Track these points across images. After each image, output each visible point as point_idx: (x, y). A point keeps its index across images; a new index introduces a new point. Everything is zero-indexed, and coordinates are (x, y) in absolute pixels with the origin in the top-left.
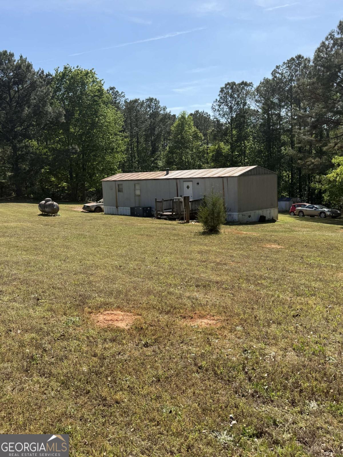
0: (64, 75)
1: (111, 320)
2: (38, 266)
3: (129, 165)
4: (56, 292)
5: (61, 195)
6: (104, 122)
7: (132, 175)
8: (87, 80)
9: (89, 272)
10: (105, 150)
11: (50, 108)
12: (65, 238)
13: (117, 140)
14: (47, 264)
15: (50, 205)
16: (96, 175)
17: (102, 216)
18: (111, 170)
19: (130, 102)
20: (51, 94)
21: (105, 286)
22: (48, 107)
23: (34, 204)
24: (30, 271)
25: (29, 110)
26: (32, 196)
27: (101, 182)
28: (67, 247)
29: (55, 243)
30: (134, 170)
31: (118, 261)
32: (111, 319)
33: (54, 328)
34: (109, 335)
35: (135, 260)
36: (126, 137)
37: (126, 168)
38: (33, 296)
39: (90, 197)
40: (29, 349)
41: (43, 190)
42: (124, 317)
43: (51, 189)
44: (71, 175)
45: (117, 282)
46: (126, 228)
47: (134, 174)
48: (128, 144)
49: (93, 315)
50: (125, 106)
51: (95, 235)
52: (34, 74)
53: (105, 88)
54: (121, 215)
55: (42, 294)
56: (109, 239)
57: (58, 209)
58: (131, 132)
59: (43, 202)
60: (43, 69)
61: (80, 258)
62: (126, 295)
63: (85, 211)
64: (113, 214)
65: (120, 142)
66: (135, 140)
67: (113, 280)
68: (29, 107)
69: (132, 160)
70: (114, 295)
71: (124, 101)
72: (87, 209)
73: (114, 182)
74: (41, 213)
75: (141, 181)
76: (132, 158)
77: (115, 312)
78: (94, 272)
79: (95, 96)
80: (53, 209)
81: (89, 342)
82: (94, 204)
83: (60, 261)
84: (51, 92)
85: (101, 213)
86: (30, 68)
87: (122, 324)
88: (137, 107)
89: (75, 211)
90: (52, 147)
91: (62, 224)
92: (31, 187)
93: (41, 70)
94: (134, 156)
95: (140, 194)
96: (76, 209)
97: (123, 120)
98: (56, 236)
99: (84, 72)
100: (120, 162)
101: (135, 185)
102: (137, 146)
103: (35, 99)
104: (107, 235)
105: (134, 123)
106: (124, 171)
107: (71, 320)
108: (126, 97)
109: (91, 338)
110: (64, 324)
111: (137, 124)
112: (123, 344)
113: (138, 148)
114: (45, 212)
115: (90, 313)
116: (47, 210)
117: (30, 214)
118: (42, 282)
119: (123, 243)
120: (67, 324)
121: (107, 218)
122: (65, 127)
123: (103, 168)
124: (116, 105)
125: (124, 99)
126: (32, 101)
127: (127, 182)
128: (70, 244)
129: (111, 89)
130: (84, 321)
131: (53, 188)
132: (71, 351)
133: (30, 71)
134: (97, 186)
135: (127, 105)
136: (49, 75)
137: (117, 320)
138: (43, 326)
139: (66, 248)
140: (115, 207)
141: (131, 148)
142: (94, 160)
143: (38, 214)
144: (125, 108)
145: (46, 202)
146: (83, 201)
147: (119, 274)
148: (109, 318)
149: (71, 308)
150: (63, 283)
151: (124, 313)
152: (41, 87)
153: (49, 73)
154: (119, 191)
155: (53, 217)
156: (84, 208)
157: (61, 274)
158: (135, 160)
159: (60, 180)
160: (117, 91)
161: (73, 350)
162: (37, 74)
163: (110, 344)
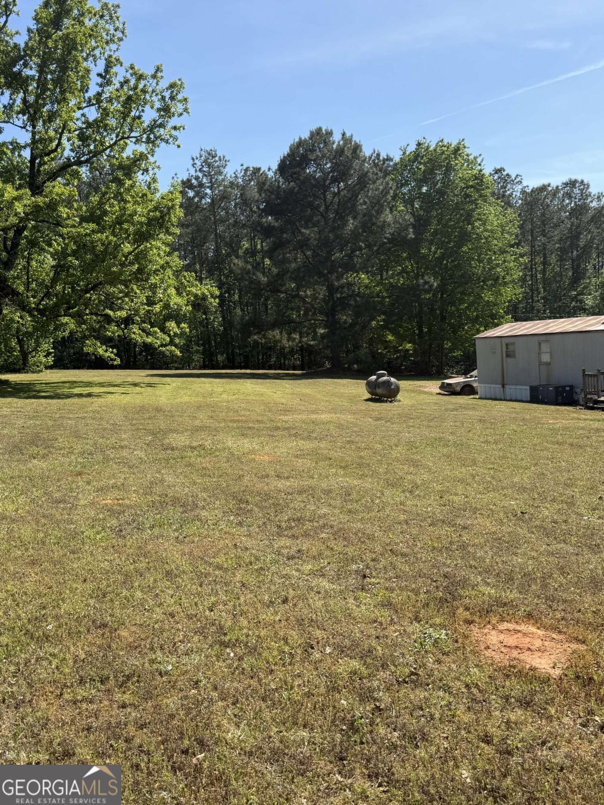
0: (417, 156)
1: (517, 647)
2: (363, 501)
3: (526, 306)
4: (399, 561)
5: (402, 365)
6: (482, 232)
7: (533, 326)
8: (457, 162)
9: (459, 521)
10: (483, 281)
11: (390, 216)
12: (411, 445)
13: (505, 261)
14: (380, 498)
15: (384, 382)
16: (463, 328)
17: (474, 402)
18: (493, 316)
19: (532, 191)
20: (392, 192)
21: (495, 557)
22: (387, 215)
23: (359, 381)
24: (350, 511)
25: (355, 223)
26: (355, 366)
27: (474, 340)
28: (415, 464)
29: (394, 454)
30: (536, 316)
31: (516, 499)
32: (516, 644)
33: (395, 651)
34: (515, 687)
35: (554, 500)
36: (522, 256)
37: (520, 313)
38: (354, 567)
39: (453, 367)
40: (347, 699)
41: (373, 357)
42: (546, 643)
43: (386, 354)
44: (421, 331)
45: (519, 551)
46: (525, 427)
47: (538, 324)
48: (525, 268)
49: (475, 629)
50: (522, 200)
51: (464, 440)
52: (364, 161)
53: (487, 170)
54: (511, 400)
55: (371, 564)
56: (493, 449)
57: (397, 390)
58: (533, 246)
59: (374, 378)
60: (380, 151)
61: (439, 487)
62: (545, 586)
63: (443, 392)
64: (495, 399)
65: (512, 264)
66: (539, 259)
67: (511, 545)
68: (354, 218)
69: (532, 297)
70: (517, 582)
71: (520, 190)
72: (447, 389)
73: (499, 340)
74: (369, 396)
75: (551, 336)
76: (532, 294)
77: (522, 627)
78: (469, 522)
79: (467, 187)
80: (390, 390)
81: (472, 699)
82: (461, 379)
83: (404, 491)
84: (391, 188)
85: (472, 396)
86: (358, 151)
87: (543, 661)
88: (545, 199)
89: (426, 393)
90: (390, 282)
91: (405, 417)
92: (354, 351)
93: (376, 152)
94: (537, 289)
95: (549, 360)
96: (427, 390)
97: (517, 223)
98: (394, 440)
99: (452, 148)
100: (509, 302)
101: (540, 344)
102: (544, 272)
103: (365, 203)
104: (487, 442)
105: (539, 228)
106: (517, 319)
107: (430, 637)
108: (525, 183)
109: (475, 691)
110: (416, 645)
111: (544, 231)
112: (550, 718)
113: (544, 275)
114: (376, 395)
115: (469, 622)
116: (379, 391)
117: (352, 399)
118: (371, 538)
119: (522, 459)
120: (421, 645)
121: (485, 406)
122: (413, 246)
123: (477, 315)
124: (505, 200)
125: (520, 187)
126: (360, 207)
127: (525, 338)
128: (419, 457)
129: (496, 173)
130: (457, 641)
131: (389, 352)
132: (432, 717)
133: (358, 157)
134: (465, 347)
135: (526, 198)
136: (389, 159)
137: (529, 649)
138: (374, 643)
139: (413, 465)
140: (500, 386)
141: (532, 276)
142: (462, 301)
143: (365, 398)
144: (522, 204)
145: (378, 378)
146: (439, 375)
147: (522, 531)
148: (511, 640)
149: (428, 605)
150: (410, 544)
151: (544, 633)
152: (374, 183)
153: (387, 156)
154: (508, 356)
155: (389, 404)
156: (442, 387)
157: (407, 522)
158: (538, 297)
159: (402, 338)
160: (508, 175)
161: (437, 716)
162: (369, 160)
163: (520, 712)
